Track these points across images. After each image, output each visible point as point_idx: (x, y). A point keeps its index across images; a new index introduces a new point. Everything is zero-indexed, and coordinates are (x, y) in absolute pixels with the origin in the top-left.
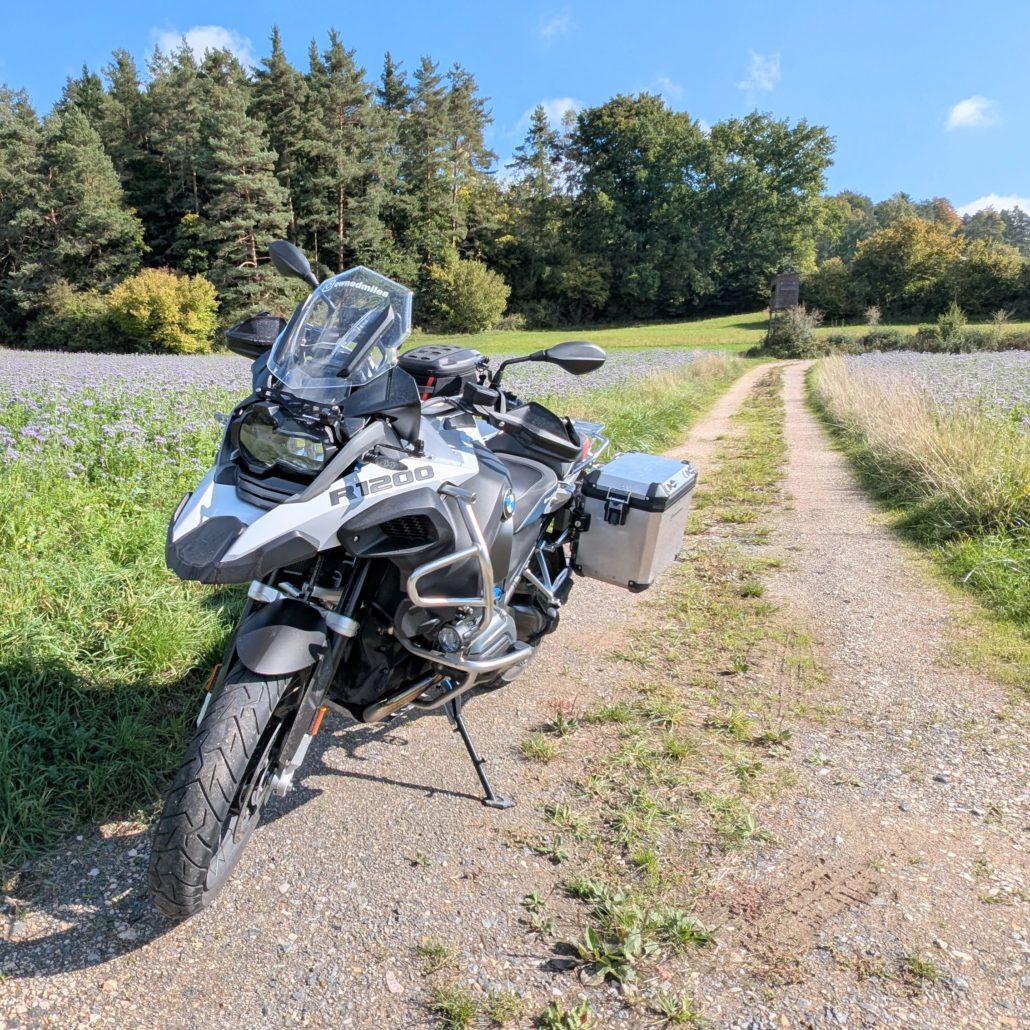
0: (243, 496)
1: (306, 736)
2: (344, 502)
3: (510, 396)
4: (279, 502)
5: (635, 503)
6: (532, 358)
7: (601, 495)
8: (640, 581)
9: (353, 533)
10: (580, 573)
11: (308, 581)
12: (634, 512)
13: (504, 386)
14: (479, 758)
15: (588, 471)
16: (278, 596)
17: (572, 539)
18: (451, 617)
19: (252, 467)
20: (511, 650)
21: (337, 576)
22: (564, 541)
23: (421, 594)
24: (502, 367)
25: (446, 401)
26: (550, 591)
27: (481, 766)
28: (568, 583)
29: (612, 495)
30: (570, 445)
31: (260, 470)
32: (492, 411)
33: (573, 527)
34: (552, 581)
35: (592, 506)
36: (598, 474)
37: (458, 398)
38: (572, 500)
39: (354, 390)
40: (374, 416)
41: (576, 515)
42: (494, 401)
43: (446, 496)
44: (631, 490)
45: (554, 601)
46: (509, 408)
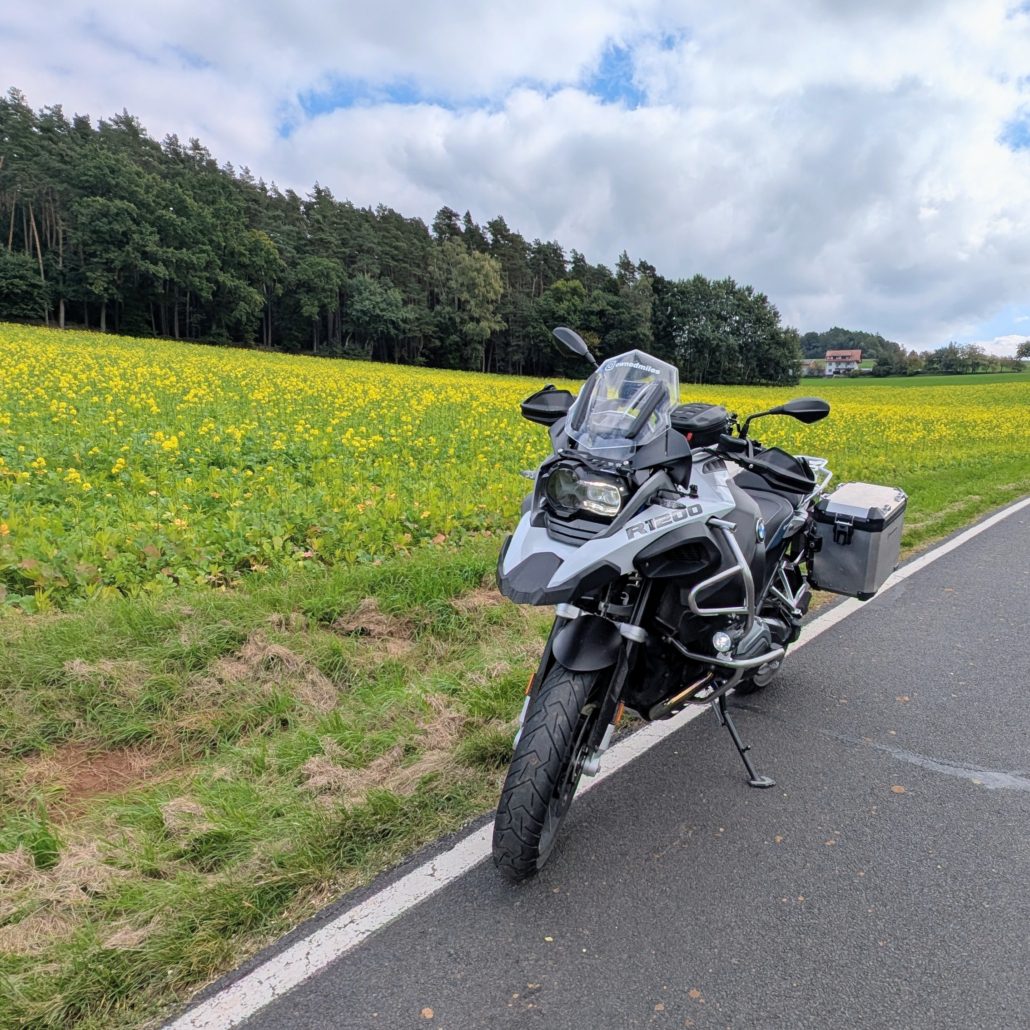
0: (555, 535)
1: (610, 725)
3: (756, 444)
4: (588, 539)
5: (859, 525)
6: (773, 412)
7: (829, 520)
8: (866, 591)
9: (645, 560)
10: (817, 588)
11: (603, 599)
12: (860, 534)
13: (750, 437)
14: (742, 747)
15: (817, 501)
16: (580, 613)
17: (808, 558)
18: (721, 622)
19: (559, 513)
20: (768, 650)
21: (624, 596)
22: (801, 561)
23: (701, 605)
24: (748, 421)
25: (704, 451)
26: (793, 602)
27: (746, 754)
28: (807, 597)
29: (839, 519)
30: (807, 480)
31: (566, 514)
32: (742, 456)
33: (807, 548)
34: (794, 595)
35: (823, 530)
36: (826, 502)
37: (714, 447)
38: (805, 525)
39: (639, 448)
40: (656, 468)
41: (810, 538)
42: (744, 448)
43: (712, 527)
44: (854, 514)
45: (797, 612)
46: (756, 453)
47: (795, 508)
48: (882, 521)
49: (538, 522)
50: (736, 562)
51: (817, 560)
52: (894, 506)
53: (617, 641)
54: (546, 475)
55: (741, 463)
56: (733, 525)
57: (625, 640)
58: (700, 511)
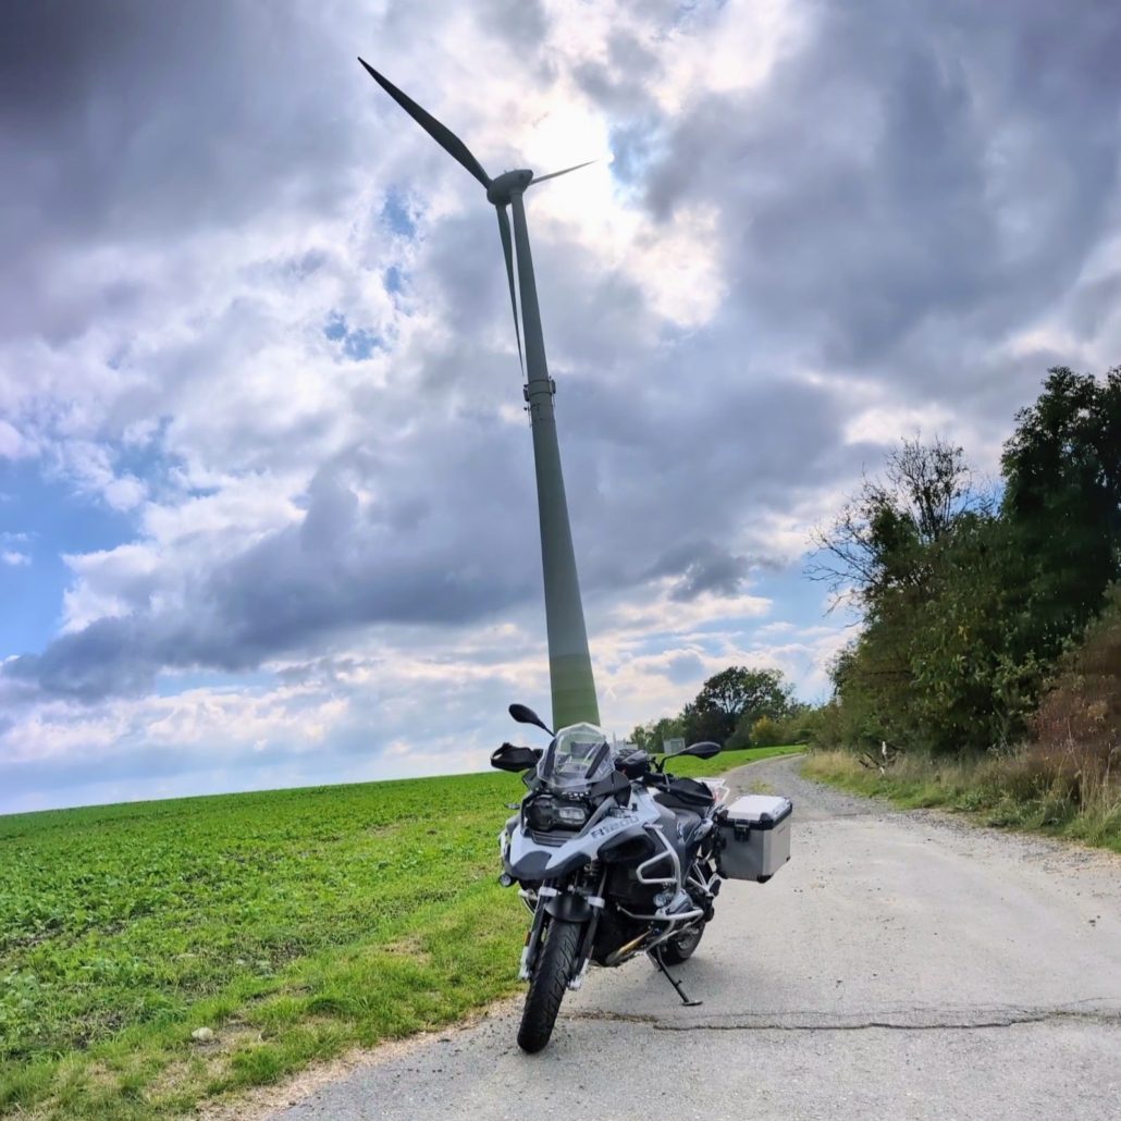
0: (540, 841)
2: (599, 836)
3: (669, 775)
4: (565, 842)
5: (754, 826)
7: (731, 824)
8: (764, 873)
9: (605, 852)
10: (725, 877)
12: (755, 833)
13: (665, 772)
14: (676, 981)
15: (719, 812)
17: (715, 856)
18: (659, 888)
19: (541, 828)
20: (690, 910)
22: (710, 858)
23: (645, 877)
24: (663, 761)
25: (635, 782)
26: (707, 888)
28: (717, 884)
29: (738, 823)
30: (708, 797)
31: (546, 828)
32: (661, 784)
33: (715, 847)
34: (707, 882)
35: (725, 832)
36: (726, 812)
37: (640, 779)
38: (712, 830)
39: (593, 784)
40: (607, 795)
41: (716, 839)
42: (663, 779)
43: (647, 829)
44: (749, 818)
45: (710, 894)
46: (671, 781)
47: (702, 817)
48: (772, 821)
49: (527, 834)
50: (666, 848)
51: (723, 857)
52: (781, 810)
53: (588, 908)
54: (528, 805)
55: (660, 788)
56: (661, 827)
57: (592, 907)
58: (637, 820)
